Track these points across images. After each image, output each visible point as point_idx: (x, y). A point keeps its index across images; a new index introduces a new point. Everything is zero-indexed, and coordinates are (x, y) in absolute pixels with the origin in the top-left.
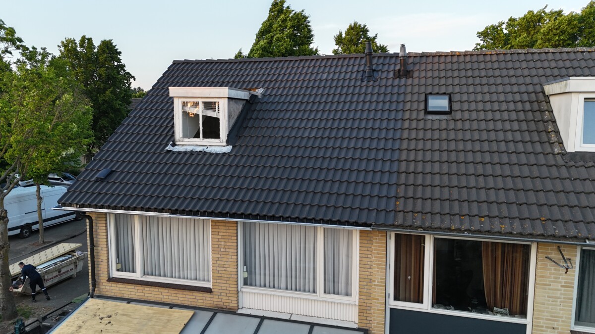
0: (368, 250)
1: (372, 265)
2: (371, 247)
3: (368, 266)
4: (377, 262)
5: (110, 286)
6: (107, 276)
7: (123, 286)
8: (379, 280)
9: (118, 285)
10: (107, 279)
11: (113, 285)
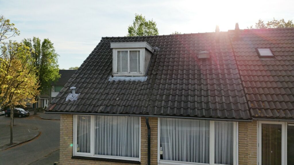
0: (245, 135)
1: (248, 144)
2: (247, 133)
3: (245, 145)
4: (251, 142)
5: (73, 162)
6: (71, 155)
7: (82, 161)
8: (253, 154)
9: (78, 161)
10: (71, 157)
11: (75, 161)
